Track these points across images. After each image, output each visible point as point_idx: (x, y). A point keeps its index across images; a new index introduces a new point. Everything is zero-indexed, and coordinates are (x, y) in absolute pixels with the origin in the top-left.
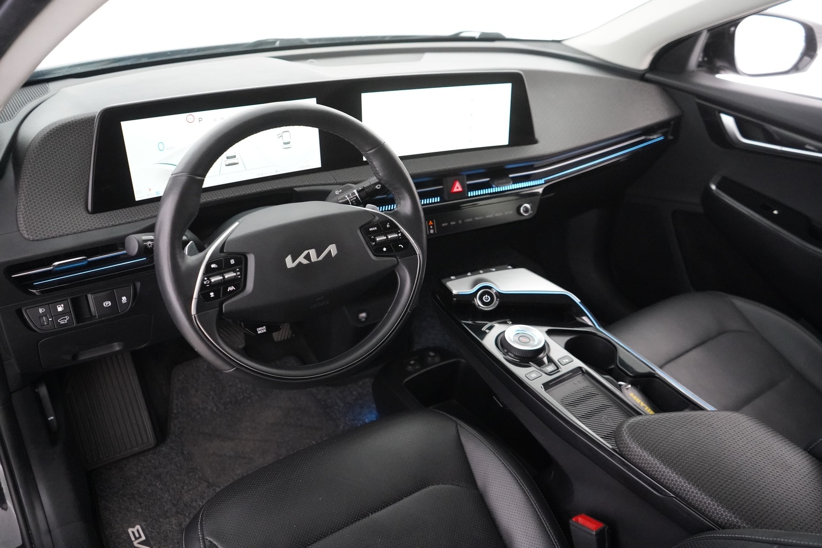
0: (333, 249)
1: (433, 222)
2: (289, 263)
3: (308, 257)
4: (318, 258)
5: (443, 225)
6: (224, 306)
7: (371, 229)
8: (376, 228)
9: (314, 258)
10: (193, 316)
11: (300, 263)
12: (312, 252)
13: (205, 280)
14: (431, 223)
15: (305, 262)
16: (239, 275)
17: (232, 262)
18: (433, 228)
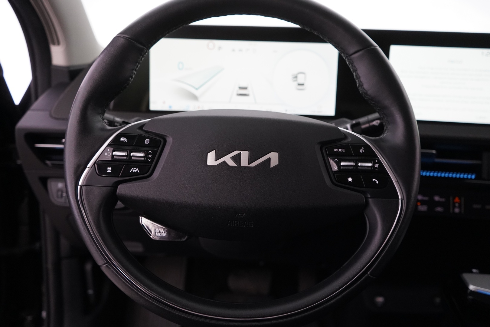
0: (274, 158)
1: (460, 199)
2: (211, 159)
3: (237, 159)
4: (250, 162)
5: (475, 206)
6: (119, 187)
7: (336, 150)
8: (343, 150)
9: (245, 161)
10: (79, 187)
11: (224, 162)
12: (245, 155)
13: (108, 152)
14: (457, 200)
15: (231, 163)
16: (150, 158)
17: (147, 141)
18: (460, 207)
